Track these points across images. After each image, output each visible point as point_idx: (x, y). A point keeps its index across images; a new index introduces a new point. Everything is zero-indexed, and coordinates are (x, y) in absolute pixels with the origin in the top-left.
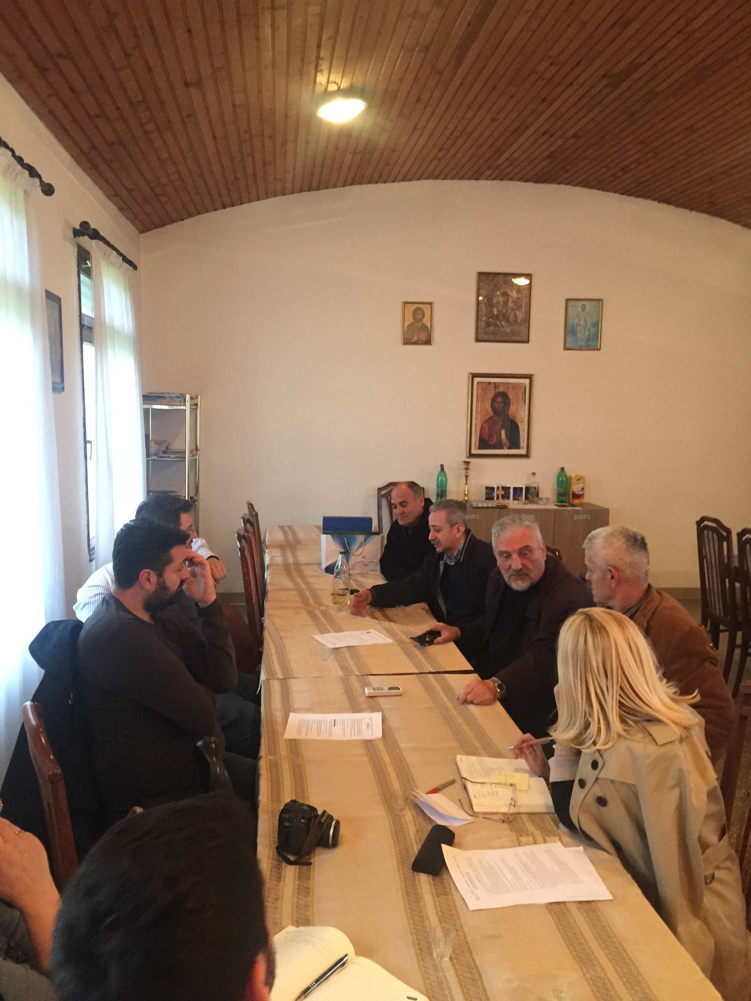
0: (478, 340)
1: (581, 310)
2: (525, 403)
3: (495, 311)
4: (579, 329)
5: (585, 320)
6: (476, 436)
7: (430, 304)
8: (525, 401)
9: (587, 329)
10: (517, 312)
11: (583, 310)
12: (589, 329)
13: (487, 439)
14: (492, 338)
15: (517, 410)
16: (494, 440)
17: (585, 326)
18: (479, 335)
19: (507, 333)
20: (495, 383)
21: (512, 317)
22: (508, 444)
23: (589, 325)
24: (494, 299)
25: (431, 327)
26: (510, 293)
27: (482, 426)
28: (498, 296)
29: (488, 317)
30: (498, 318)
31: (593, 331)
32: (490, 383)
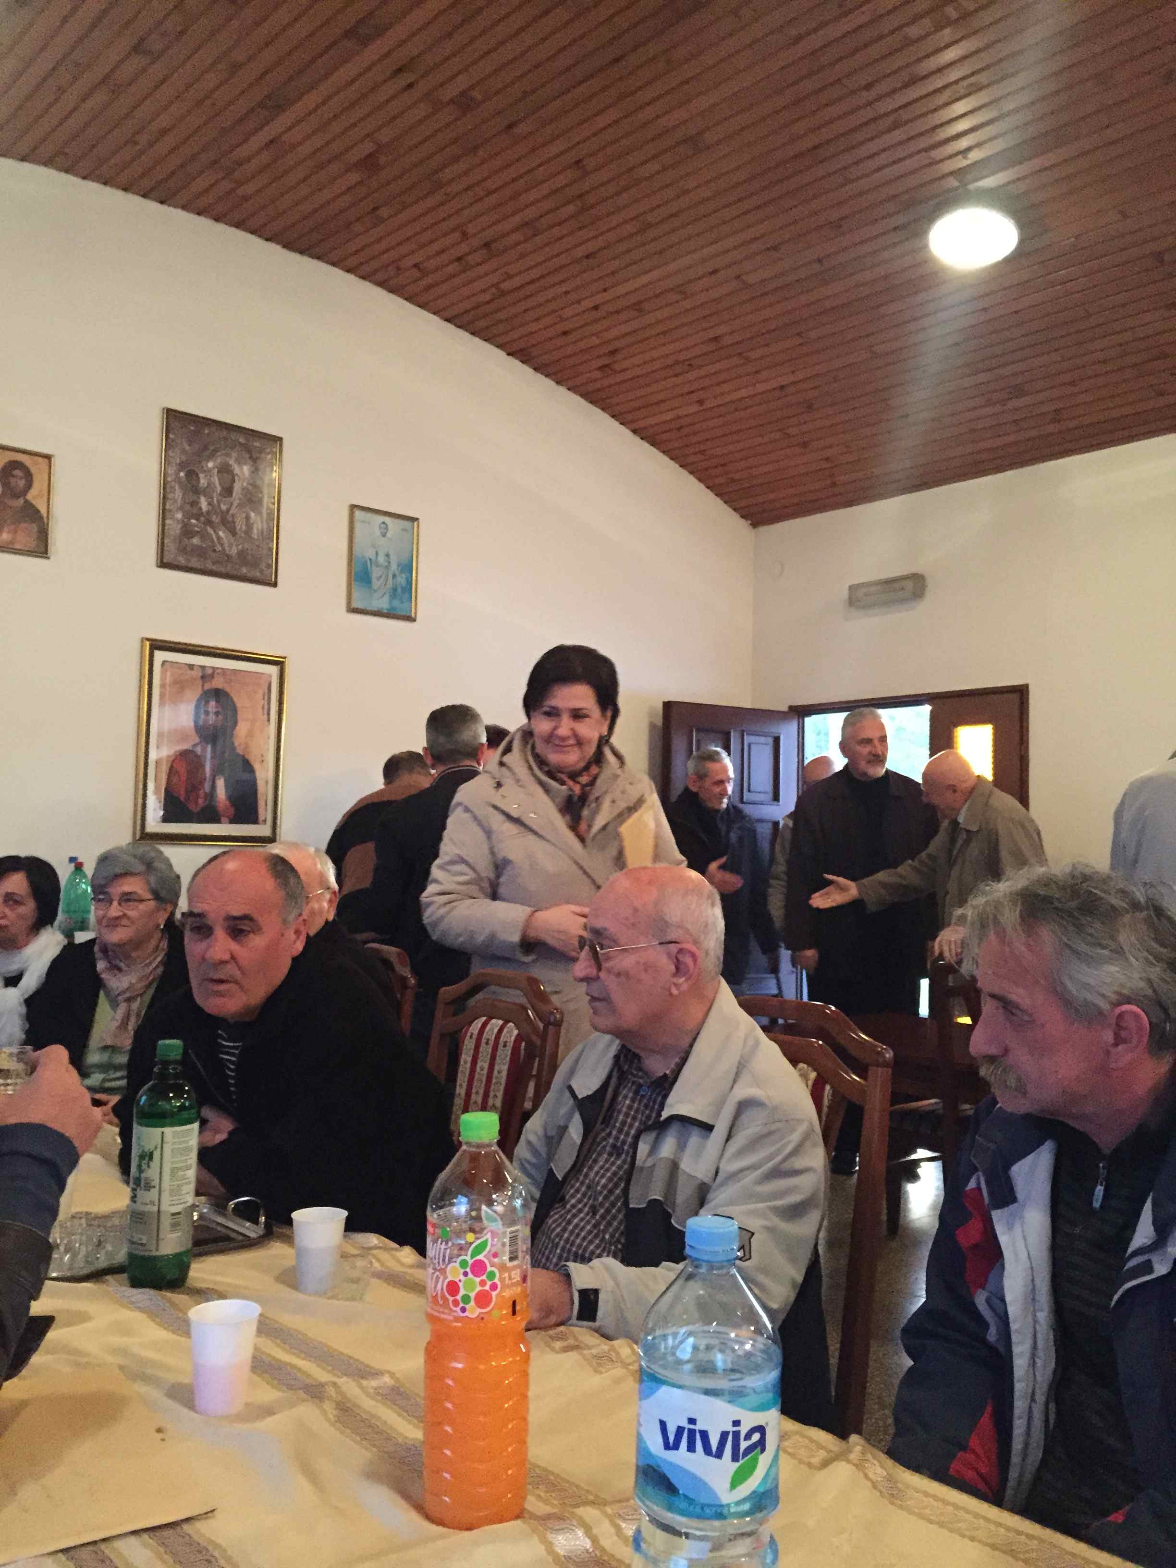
0: (163, 564)
1: (378, 532)
2: (269, 720)
3: (204, 504)
4: (375, 573)
5: (388, 555)
6: (157, 788)
7: (48, 457)
8: (269, 714)
9: (391, 576)
10: (252, 515)
11: (384, 535)
12: (394, 576)
13: (182, 799)
14: (194, 563)
15: (250, 734)
16: (200, 801)
17: (387, 567)
18: (166, 553)
19: (229, 557)
20: (203, 668)
21: (240, 525)
22: (232, 811)
23: (394, 567)
24: (201, 476)
25: (48, 512)
26: (237, 470)
27: (172, 766)
28: (210, 470)
29: (188, 516)
30: (209, 522)
31: (401, 580)
32: (191, 667)
